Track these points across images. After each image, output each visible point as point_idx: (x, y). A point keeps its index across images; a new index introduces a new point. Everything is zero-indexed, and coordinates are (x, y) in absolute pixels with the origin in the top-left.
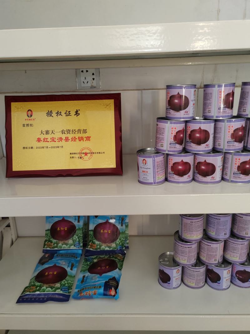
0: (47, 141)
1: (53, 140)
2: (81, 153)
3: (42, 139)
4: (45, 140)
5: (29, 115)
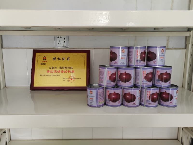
1: (55, 72)
2: (69, 79)
4: (51, 72)
5: (44, 59)
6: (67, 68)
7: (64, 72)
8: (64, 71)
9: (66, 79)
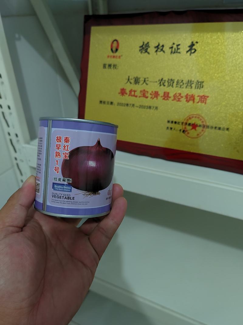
0: (134, 96)
1: (144, 94)
2: (186, 124)
3: (128, 91)
4: (132, 93)
5: (114, 49)
6: (185, 85)
7: (172, 98)
8: (171, 95)
9: (175, 123)
